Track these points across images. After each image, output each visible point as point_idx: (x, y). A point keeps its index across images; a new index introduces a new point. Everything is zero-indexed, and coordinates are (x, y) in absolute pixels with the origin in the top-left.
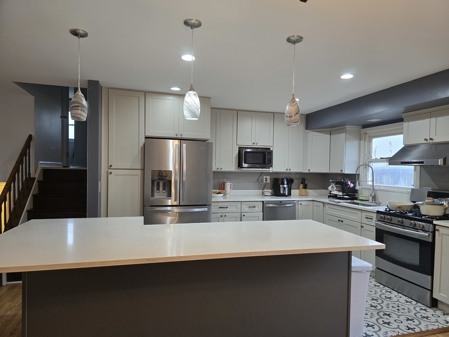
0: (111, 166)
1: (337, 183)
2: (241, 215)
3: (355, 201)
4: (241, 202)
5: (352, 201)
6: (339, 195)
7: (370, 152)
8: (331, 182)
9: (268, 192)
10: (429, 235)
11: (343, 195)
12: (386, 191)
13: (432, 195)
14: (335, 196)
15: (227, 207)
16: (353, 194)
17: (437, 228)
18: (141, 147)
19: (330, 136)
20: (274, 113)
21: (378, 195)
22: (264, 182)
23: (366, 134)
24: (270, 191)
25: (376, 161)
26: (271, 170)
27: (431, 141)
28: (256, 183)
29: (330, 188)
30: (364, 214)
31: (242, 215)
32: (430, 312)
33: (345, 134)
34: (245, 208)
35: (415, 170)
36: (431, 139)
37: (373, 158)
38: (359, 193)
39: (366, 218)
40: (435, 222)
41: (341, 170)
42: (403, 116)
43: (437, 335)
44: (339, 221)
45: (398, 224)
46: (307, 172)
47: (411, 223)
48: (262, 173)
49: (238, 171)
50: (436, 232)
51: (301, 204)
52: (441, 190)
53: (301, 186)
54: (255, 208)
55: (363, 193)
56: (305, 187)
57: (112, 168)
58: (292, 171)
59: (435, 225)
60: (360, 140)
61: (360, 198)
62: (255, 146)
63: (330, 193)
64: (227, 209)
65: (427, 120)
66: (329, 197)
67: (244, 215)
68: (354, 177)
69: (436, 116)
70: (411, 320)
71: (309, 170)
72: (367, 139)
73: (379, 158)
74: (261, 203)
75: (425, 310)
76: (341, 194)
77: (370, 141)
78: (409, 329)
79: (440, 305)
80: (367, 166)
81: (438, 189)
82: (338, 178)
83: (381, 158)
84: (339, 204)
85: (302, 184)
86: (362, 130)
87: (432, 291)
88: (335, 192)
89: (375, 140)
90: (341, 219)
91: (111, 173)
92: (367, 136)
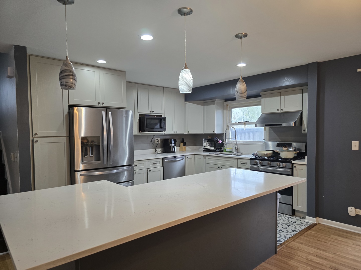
0: (36, 134)
1: (208, 141)
2: (147, 170)
3: (223, 153)
4: (147, 160)
5: (221, 153)
6: (211, 149)
7: (230, 118)
8: (204, 140)
9: (159, 150)
10: (290, 170)
11: (215, 149)
12: (245, 144)
13: (279, 145)
14: (208, 150)
15: (137, 166)
16: (220, 148)
17: (294, 165)
18: (66, 115)
19: (203, 106)
20: (164, 87)
21: (239, 148)
22: (156, 142)
23: (228, 105)
24: (160, 149)
25: (236, 124)
26: (163, 133)
27: (281, 111)
28: (151, 144)
29: (205, 144)
30: (239, 161)
31: (149, 171)
32: (294, 219)
33: (215, 105)
34: (150, 165)
35: (265, 129)
36: (282, 110)
37: (233, 122)
38: (225, 147)
39: (241, 163)
40: (293, 162)
41: (213, 131)
42: (261, 94)
43: (308, 231)
44: (219, 167)
45: (268, 165)
46: (187, 133)
47: (278, 164)
48: (154, 136)
49: (140, 134)
50: (294, 168)
51: (187, 158)
52: (285, 142)
53: (182, 144)
54: (158, 164)
55: (228, 147)
56: (184, 145)
57: (37, 136)
58: (178, 133)
59: (293, 164)
60: (224, 110)
61: (227, 150)
62: (152, 113)
63: (204, 148)
64: (137, 167)
65: (278, 97)
66: (204, 151)
67: (150, 171)
68: (221, 136)
69: (284, 95)
70: (290, 226)
71: (189, 132)
72: (229, 109)
73: (238, 122)
74: (161, 159)
75: (290, 218)
76: (213, 148)
77: (230, 110)
78: (294, 231)
79: (296, 213)
80: (228, 128)
81: (281, 141)
82: (209, 137)
83: (239, 122)
84: (218, 155)
85: (182, 142)
86: (224, 102)
87: (292, 205)
88: (209, 147)
89: (233, 110)
90: (220, 166)
91: (37, 141)
92: (228, 107)
